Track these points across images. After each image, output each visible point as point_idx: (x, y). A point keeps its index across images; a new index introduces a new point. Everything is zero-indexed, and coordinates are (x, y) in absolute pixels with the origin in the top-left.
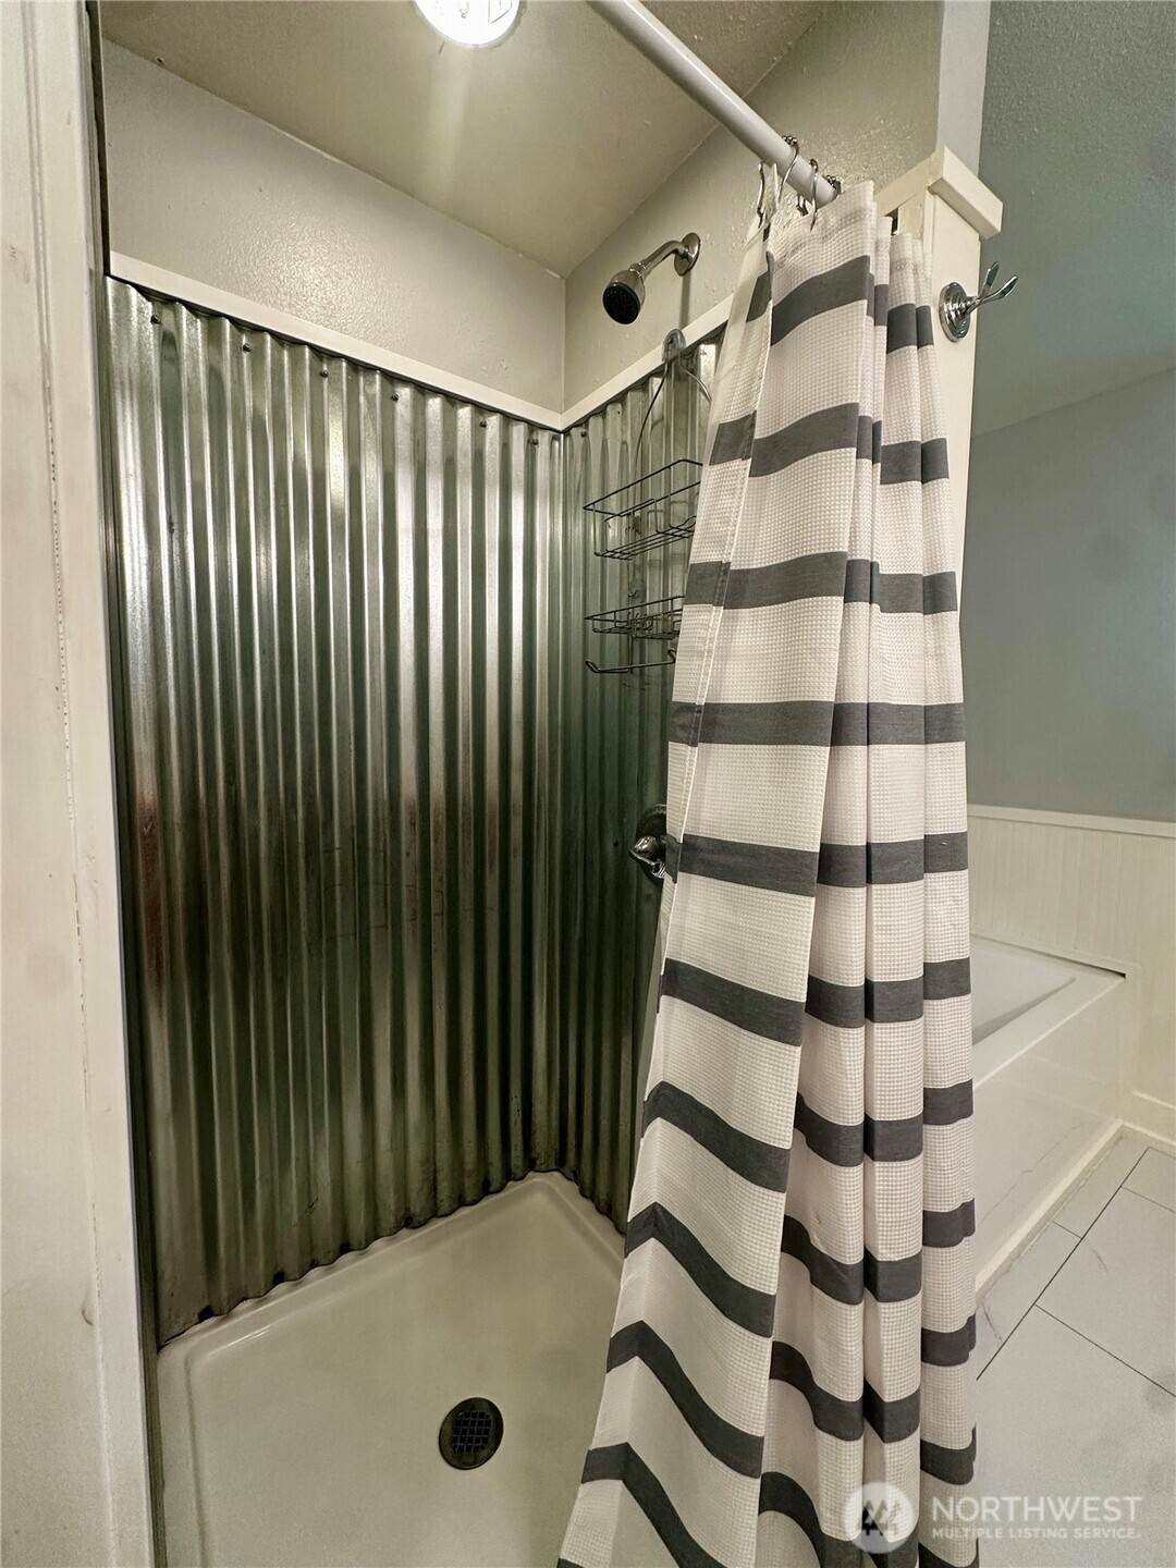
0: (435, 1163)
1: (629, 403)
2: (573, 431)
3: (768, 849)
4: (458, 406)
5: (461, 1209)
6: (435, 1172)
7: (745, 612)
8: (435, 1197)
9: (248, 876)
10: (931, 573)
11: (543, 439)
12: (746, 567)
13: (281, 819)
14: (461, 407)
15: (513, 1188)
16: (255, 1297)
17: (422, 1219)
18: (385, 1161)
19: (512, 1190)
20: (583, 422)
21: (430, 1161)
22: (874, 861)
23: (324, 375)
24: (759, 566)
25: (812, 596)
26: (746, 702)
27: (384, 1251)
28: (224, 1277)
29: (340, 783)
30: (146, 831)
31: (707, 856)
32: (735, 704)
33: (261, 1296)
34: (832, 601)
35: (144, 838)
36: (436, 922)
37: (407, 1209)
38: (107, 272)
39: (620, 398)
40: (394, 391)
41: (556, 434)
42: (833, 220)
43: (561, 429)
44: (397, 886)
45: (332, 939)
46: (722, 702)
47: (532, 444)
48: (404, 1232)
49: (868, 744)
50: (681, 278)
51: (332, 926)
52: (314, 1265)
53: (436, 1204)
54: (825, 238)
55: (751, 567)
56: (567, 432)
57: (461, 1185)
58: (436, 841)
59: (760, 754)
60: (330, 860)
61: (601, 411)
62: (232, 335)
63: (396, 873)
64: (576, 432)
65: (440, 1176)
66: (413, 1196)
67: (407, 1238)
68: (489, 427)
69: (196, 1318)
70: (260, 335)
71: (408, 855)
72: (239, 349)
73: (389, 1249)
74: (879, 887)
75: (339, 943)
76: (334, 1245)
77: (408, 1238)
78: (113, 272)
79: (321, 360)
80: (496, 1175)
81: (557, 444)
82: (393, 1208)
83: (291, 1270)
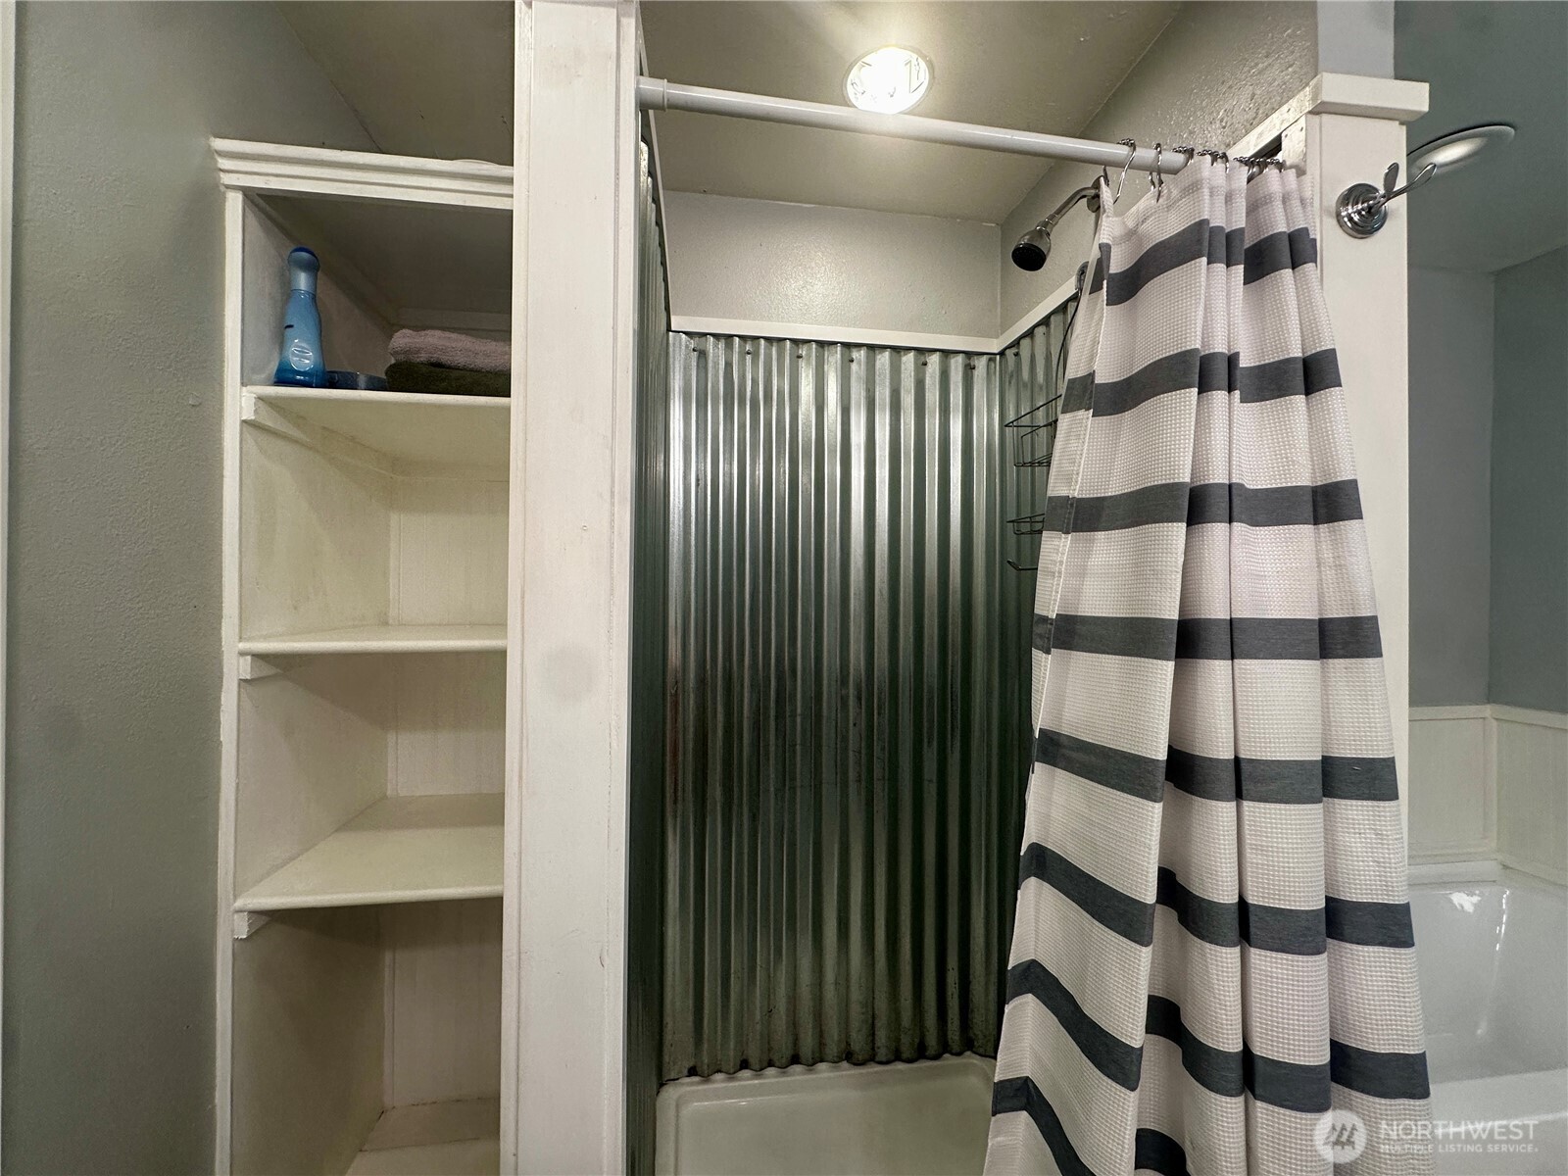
0: (873, 1008)
1: (1052, 326)
2: (1008, 352)
3: (1116, 751)
4: (902, 353)
5: (897, 1063)
6: (873, 1017)
7: (1101, 535)
8: (873, 1041)
9: (735, 731)
10: (1325, 482)
11: (981, 364)
12: (1103, 495)
13: (759, 688)
14: (905, 355)
15: (949, 1060)
16: (726, 1073)
17: (860, 1058)
18: (830, 994)
19: (946, 1062)
20: (1016, 343)
21: (869, 1004)
22: (1244, 776)
23: (800, 357)
24: (1114, 494)
25: (1155, 522)
26: (1100, 615)
27: (826, 1075)
28: (706, 1046)
29: (802, 662)
30: (673, 692)
31: (1067, 752)
32: (1090, 617)
33: (731, 1074)
34: (1172, 528)
35: (671, 695)
36: (878, 787)
37: (848, 1044)
38: (669, 329)
39: (1045, 322)
40: (850, 356)
41: (991, 356)
42: (1175, 193)
43: (996, 351)
44: (845, 749)
45: (793, 789)
46: (1079, 614)
47: (969, 369)
48: (845, 1064)
49: (1233, 658)
50: (1094, 215)
51: (793, 779)
52: (771, 1064)
53: (873, 1049)
54: (1169, 208)
55: (1106, 495)
56: (1002, 353)
57: (898, 1040)
58: (879, 714)
59: (1111, 663)
60: (794, 722)
61: (1030, 333)
62: (740, 346)
63: (845, 739)
64: (1010, 353)
65: (878, 1024)
66: (854, 1035)
67: (845, 1070)
68: (929, 365)
69: (686, 1072)
70: (757, 341)
71: (855, 725)
72: (744, 354)
73: (832, 1075)
74: (1251, 804)
75: (798, 793)
76: (788, 1053)
77: (847, 1071)
78: (673, 329)
79: (798, 345)
80: (932, 1040)
81: (993, 365)
82: (836, 1038)
83: (754, 1061)
